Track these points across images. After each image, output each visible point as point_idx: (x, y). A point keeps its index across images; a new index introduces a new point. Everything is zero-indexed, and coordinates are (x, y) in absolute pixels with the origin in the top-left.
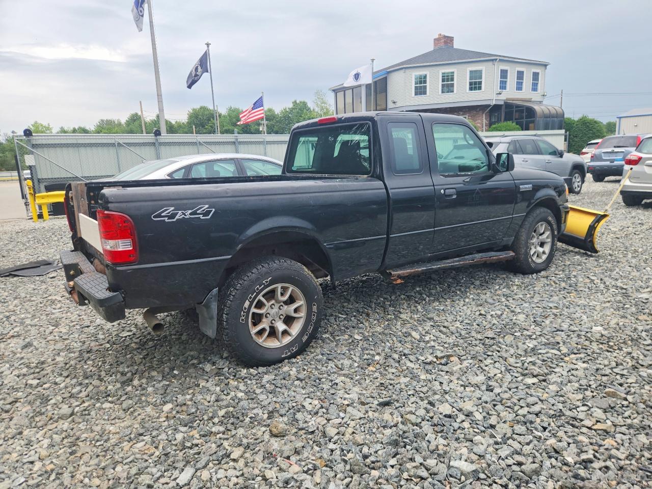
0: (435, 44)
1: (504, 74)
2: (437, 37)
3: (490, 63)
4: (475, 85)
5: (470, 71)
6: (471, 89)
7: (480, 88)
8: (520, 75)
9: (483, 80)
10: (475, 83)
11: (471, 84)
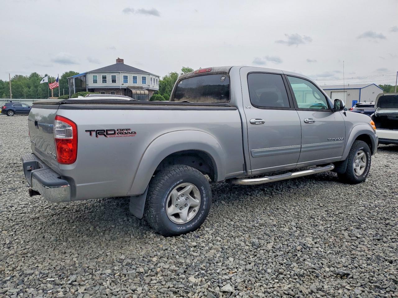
0: (117, 62)
1: (126, 78)
2: (117, 59)
3: (118, 73)
4: (114, 81)
5: (112, 76)
6: (112, 82)
7: (116, 82)
8: (135, 78)
9: (116, 79)
10: (114, 80)
11: (112, 80)
